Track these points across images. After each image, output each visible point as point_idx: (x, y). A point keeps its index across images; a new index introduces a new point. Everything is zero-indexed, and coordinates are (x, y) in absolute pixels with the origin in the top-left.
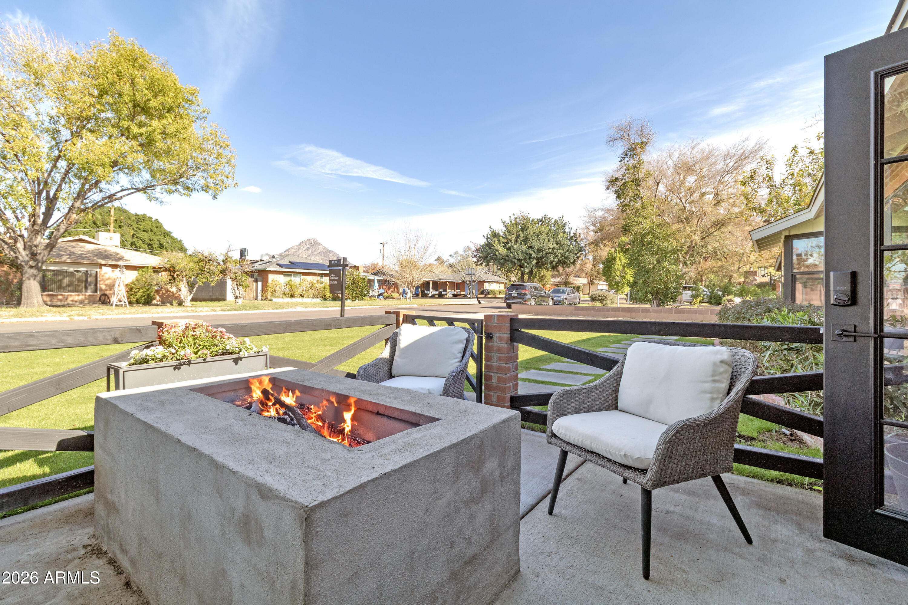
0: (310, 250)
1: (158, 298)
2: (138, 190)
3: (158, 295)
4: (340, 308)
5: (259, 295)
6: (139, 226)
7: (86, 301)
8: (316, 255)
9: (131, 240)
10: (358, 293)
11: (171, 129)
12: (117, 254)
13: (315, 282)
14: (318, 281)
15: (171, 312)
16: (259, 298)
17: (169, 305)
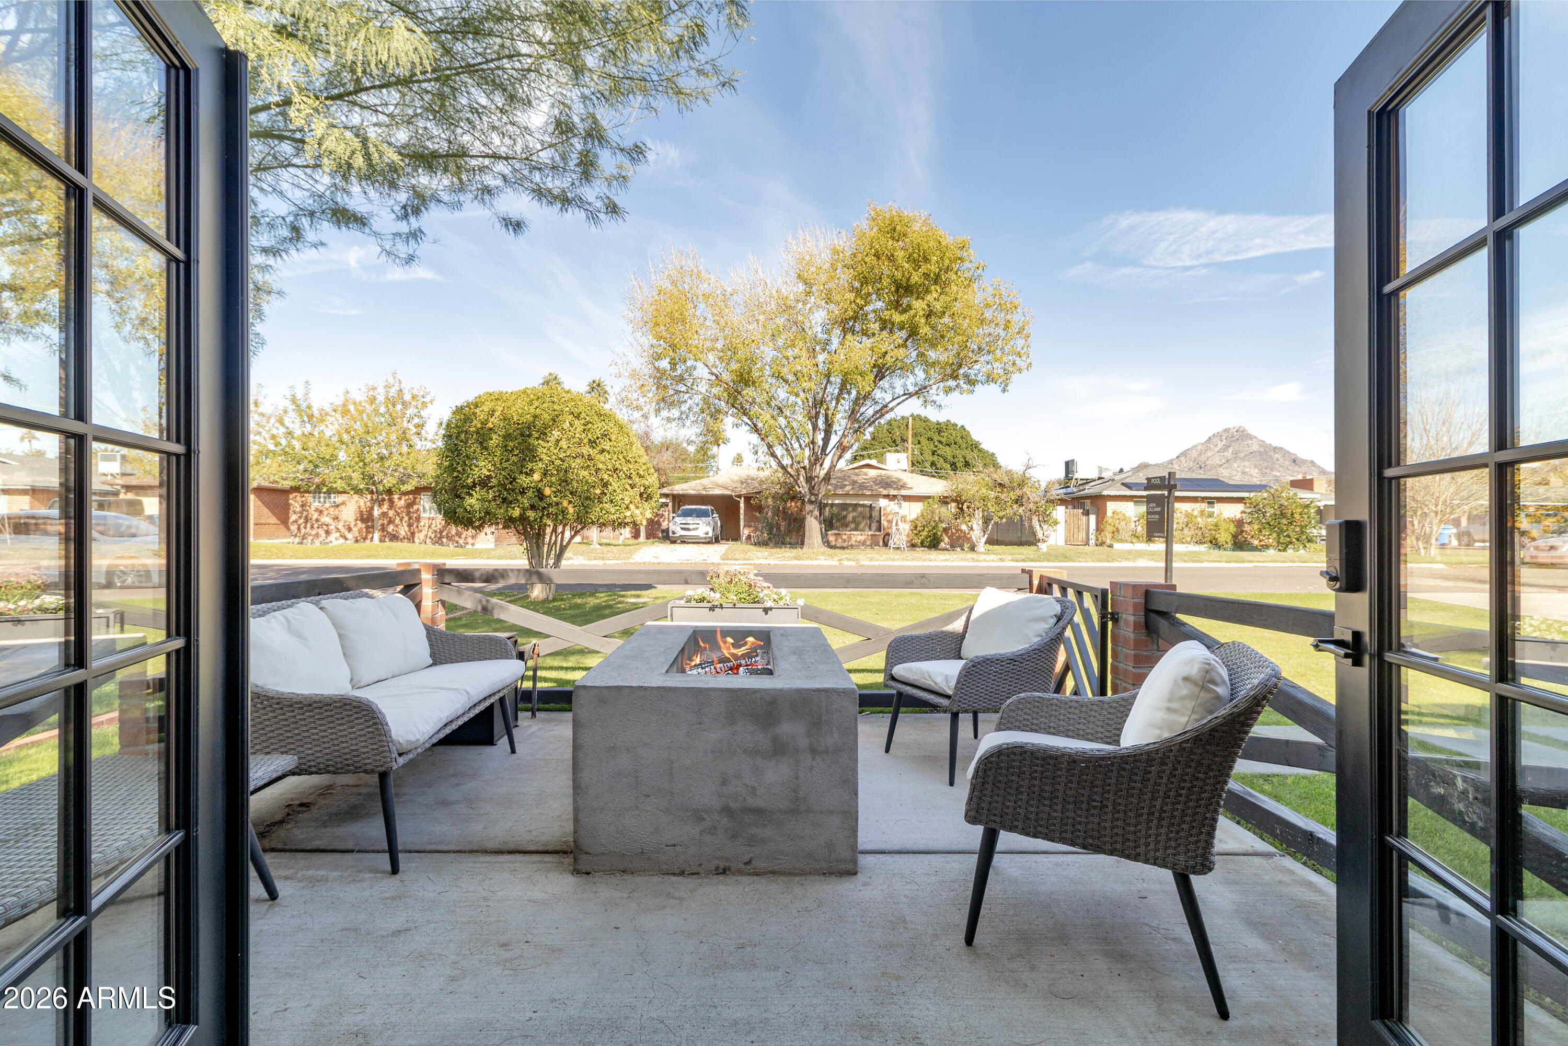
0: (1230, 450)
1: (946, 539)
2: (911, 395)
3: (946, 535)
4: (1163, 564)
5: (1092, 537)
6: (941, 439)
7: (868, 543)
8: (1243, 459)
9: (931, 458)
10: (1291, 534)
11: (938, 306)
12: (899, 480)
13: (1196, 513)
14: (1202, 513)
15: (946, 560)
16: (1092, 542)
17: (958, 549)
